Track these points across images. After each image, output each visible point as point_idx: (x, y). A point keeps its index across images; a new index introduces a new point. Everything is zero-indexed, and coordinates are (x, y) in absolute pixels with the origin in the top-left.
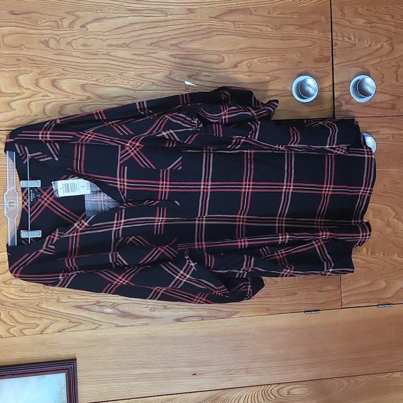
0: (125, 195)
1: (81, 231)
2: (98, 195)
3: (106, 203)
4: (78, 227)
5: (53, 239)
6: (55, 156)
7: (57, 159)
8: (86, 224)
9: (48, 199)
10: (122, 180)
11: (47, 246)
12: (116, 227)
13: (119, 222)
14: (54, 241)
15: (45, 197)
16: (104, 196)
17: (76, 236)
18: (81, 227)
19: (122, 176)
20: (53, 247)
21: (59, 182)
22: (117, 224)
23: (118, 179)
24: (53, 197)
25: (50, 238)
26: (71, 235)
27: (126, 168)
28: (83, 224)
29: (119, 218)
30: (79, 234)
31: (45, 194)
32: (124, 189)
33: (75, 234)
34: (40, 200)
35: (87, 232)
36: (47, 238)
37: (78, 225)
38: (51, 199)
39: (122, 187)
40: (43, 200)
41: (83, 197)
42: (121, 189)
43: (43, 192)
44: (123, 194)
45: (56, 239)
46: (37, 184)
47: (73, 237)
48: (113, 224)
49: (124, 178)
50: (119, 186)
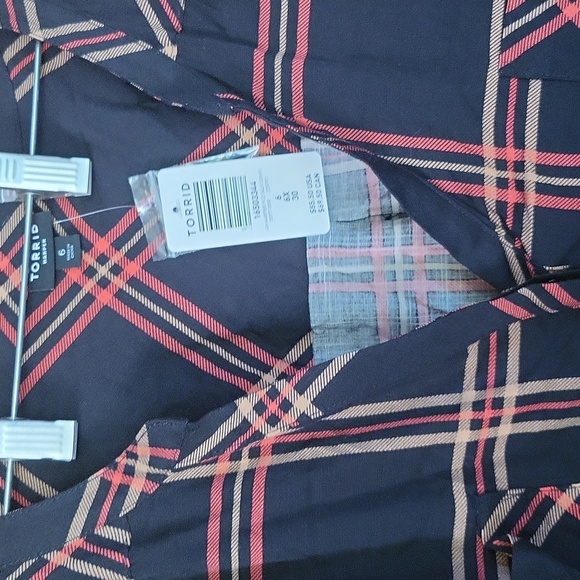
0: (527, 238)
1: (278, 448)
2: (377, 236)
3: (421, 286)
4: (259, 423)
5: (123, 490)
6: (162, 35)
7: (171, 51)
8: (303, 404)
9: (116, 270)
10: (511, 154)
11: (88, 533)
12: (476, 425)
13: (491, 394)
14: (130, 503)
15: (102, 259)
16: (407, 243)
17: (250, 474)
18: (273, 421)
19: (510, 132)
20: (122, 536)
21: (164, 174)
22: (478, 406)
23: (489, 150)
24: (142, 259)
25: (105, 485)
26: (223, 467)
27: (535, 88)
28: (286, 406)
29: (491, 375)
30: (268, 460)
31: (102, 245)
32: (520, 208)
33: (245, 464)
34: (74, 275)
35: (307, 454)
36: (93, 484)
37: (260, 408)
38: (133, 268)
39: (512, 196)
40: (90, 272)
41: (296, 249)
42: (501, 206)
43: (89, 233)
44: (514, 234)
45: (137, 488)
46: (70, 177)
47: (230, 478)
48: (456, 409)
49: (520, 143)
50: (490, 194)
